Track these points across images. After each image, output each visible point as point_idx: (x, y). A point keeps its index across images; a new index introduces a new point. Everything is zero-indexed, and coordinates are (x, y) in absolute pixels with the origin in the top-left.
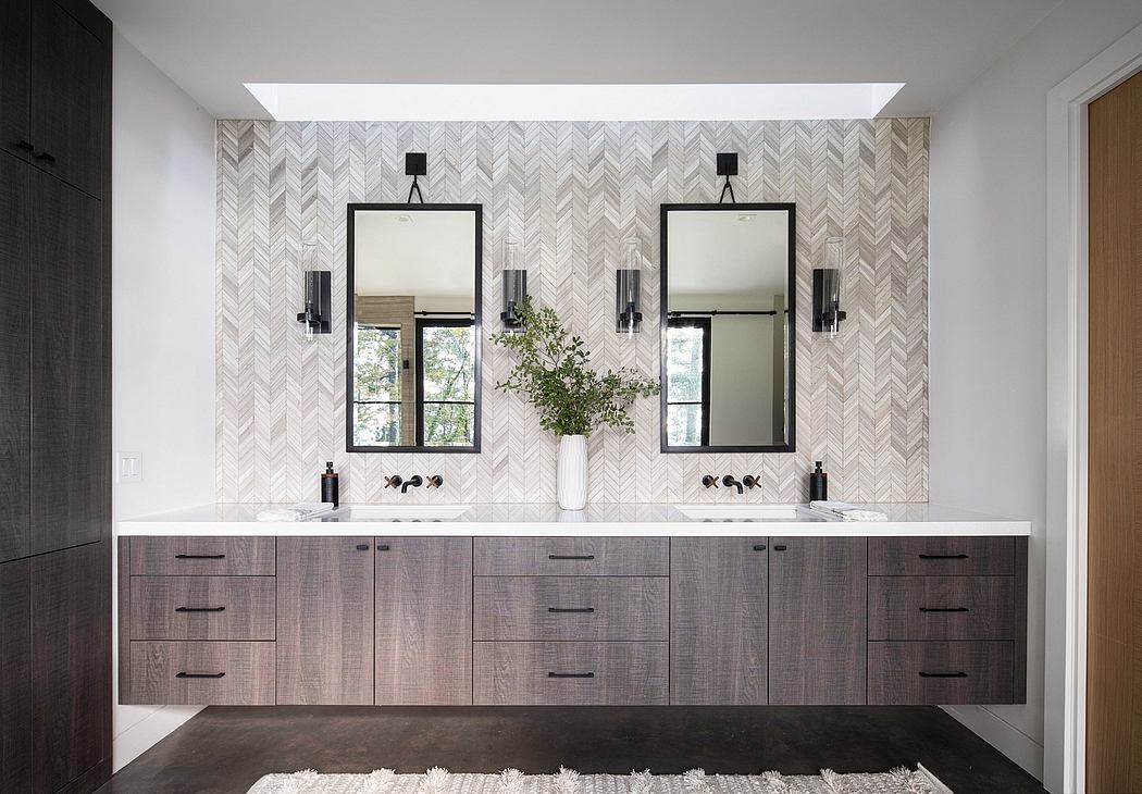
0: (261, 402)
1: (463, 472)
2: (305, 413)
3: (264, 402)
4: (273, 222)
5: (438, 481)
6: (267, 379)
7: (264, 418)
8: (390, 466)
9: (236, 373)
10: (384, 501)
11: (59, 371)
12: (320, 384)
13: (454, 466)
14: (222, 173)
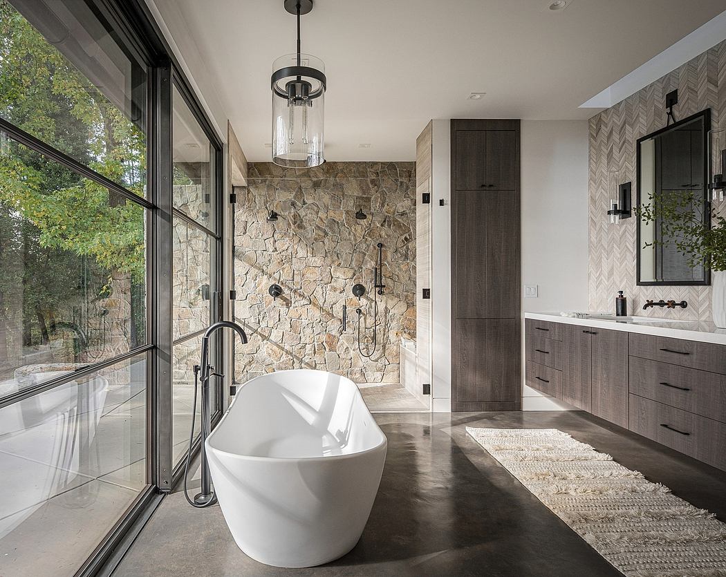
0: (604, 260)
1: (700, 298)
2: (621, 264)
3: (605, 259)
4: (608, 163)
5: (683, 305)
6: (606, 247)
7: (605, 268)
8: (658, 294)
9: (596, 245)
10: (656, 315)
11: (496, 256)
12: (627, 247)
13: (695, 295)
14: (591, 145)
